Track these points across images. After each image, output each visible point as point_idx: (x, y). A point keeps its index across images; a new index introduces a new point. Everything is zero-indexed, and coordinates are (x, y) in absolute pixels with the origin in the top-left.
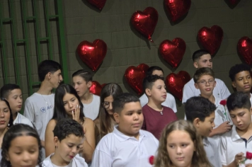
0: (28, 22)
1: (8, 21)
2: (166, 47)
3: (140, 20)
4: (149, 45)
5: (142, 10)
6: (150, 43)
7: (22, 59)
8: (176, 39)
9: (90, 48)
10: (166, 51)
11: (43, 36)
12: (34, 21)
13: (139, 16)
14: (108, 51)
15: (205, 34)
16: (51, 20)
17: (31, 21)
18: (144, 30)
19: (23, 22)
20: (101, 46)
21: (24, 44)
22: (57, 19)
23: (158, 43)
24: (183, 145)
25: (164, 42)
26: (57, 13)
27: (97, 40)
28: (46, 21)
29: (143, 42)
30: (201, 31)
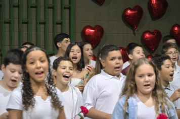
0: (49, 8)
1: (35, 6)
2: (147, 35)
3: (130, 14)
4: (134, 34)
5: (132, 8)
6: (136, 32)
7: (42, 34)
8: (155, 31)
9: (92, 31)
10: (147, 38)
11: (59, 19)
12: (53, 8)
13: (129, 11)
14: (104, 34)
15: (176, 29)
16: (65, 8)
17: (51, 8)
18: (132, 22)
19: (45, 8)
20: (100, 30)
21: (44, 23)
22: (69, 8)
23: (141, 32)
24: (150, 75)
25: (146, 32)
26: (70, 3)
27: (97, 26)
28: (61, 9)
29: (131, 31)
30: (174, 27)
